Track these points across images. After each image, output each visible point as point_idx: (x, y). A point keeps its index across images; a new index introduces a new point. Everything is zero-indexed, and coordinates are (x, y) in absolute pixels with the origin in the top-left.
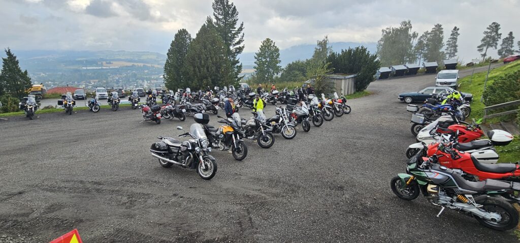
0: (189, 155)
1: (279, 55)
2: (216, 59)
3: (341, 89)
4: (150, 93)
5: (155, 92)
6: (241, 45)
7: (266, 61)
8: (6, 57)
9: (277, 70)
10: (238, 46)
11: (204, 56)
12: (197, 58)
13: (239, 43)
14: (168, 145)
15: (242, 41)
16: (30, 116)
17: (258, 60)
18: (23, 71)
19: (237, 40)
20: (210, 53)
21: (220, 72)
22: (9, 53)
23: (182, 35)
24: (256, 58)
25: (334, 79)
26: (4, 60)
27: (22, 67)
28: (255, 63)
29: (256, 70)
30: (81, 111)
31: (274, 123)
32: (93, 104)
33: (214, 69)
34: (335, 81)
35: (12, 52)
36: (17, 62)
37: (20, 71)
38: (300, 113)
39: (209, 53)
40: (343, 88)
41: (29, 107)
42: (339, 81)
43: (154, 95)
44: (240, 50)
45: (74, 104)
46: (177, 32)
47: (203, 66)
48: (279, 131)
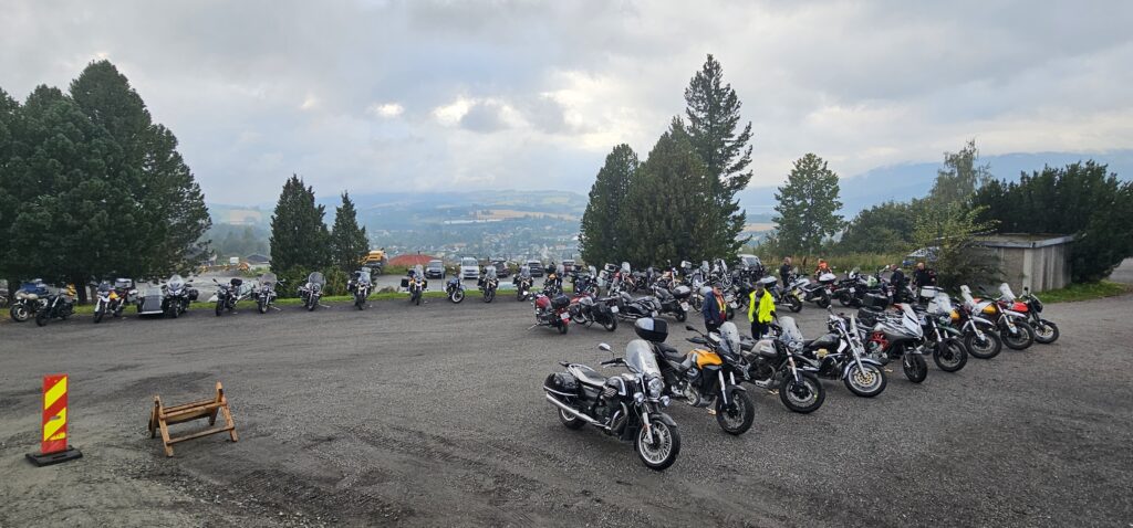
0: (621, 408)
1: (836, 190)
2: (688, 203)
3: (1022, 276)
4: (551, 270)
5: (561, 268)
6: (745, 172)
7: (804, 205)
8: (341, 205)
9: (832, 225)
10: (737, 174)
11: (663, 197)
12: (646, 201)
13: (739, 166)
14: (578, 380)
15: (747, 163)
16: (360, 304)
17: (783, 203)
18: (360, 228)
19: (735, 160)
20: (676, 191)
21: (696, 230)
22: (346, 199)
23: (621, 154)
24: (778, 198)
25: (999, 248)
26: (339, 210)
27: (360, 221)
28: (777, 209)
29: (777, 225)
30: (435, 299)
31: (823, 352)
32: (453, 288)
33: (682, 223)
34: (1002, 254)
35: (350, 198)
36: (354, 213)
37: (356, 227)
38: (897, 332)
39: (672, 191)
40: (1027, 271)
41: (360, 288)
42: (1017, 254)
43: (560, 274)
44: (742, 182)
45: (425, 286)
46: (611, 151)
47: (659, 218)
48: (838, 374)
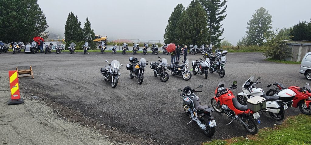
1: (270, 22)
2: (197, 25)
6: (224, 14)
8: (86, 22)
10: (220, 15)
11: (189, 23)
12: (183, 24)
13: (222, 12)
15: (225, 11)
16: (85, 52)
19: (221, 10)
20: (193, 21)
21: (199, 35)
30: (109, 53)
33: (194, 32)
41: (85, 48)
44: (222, 18)
47: (187, 30)
